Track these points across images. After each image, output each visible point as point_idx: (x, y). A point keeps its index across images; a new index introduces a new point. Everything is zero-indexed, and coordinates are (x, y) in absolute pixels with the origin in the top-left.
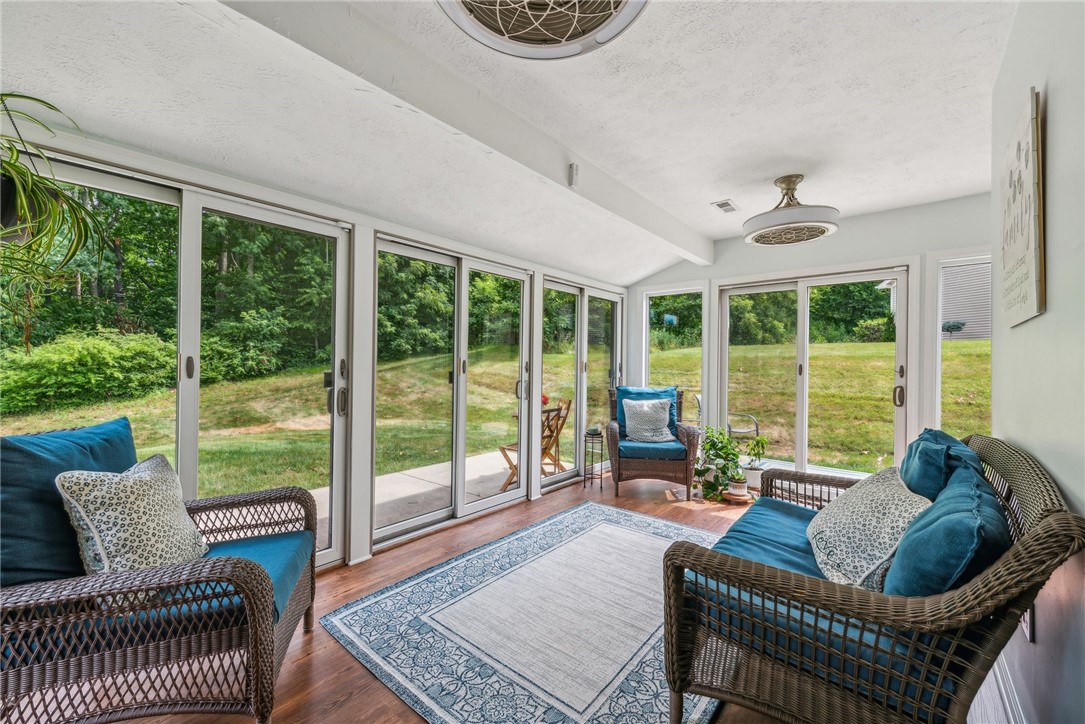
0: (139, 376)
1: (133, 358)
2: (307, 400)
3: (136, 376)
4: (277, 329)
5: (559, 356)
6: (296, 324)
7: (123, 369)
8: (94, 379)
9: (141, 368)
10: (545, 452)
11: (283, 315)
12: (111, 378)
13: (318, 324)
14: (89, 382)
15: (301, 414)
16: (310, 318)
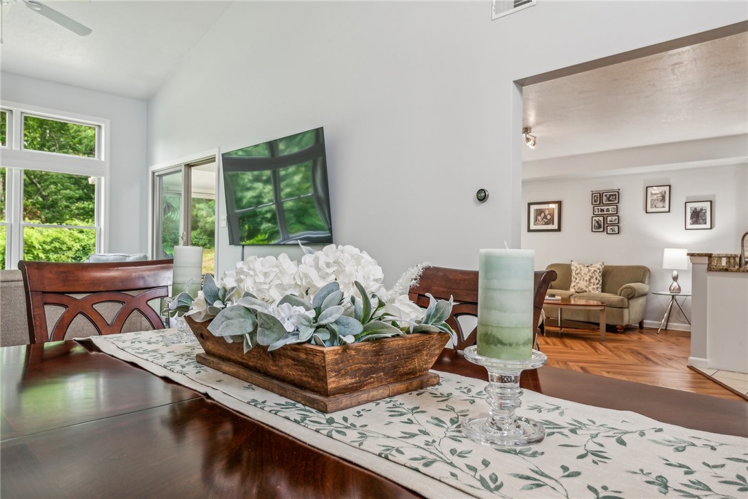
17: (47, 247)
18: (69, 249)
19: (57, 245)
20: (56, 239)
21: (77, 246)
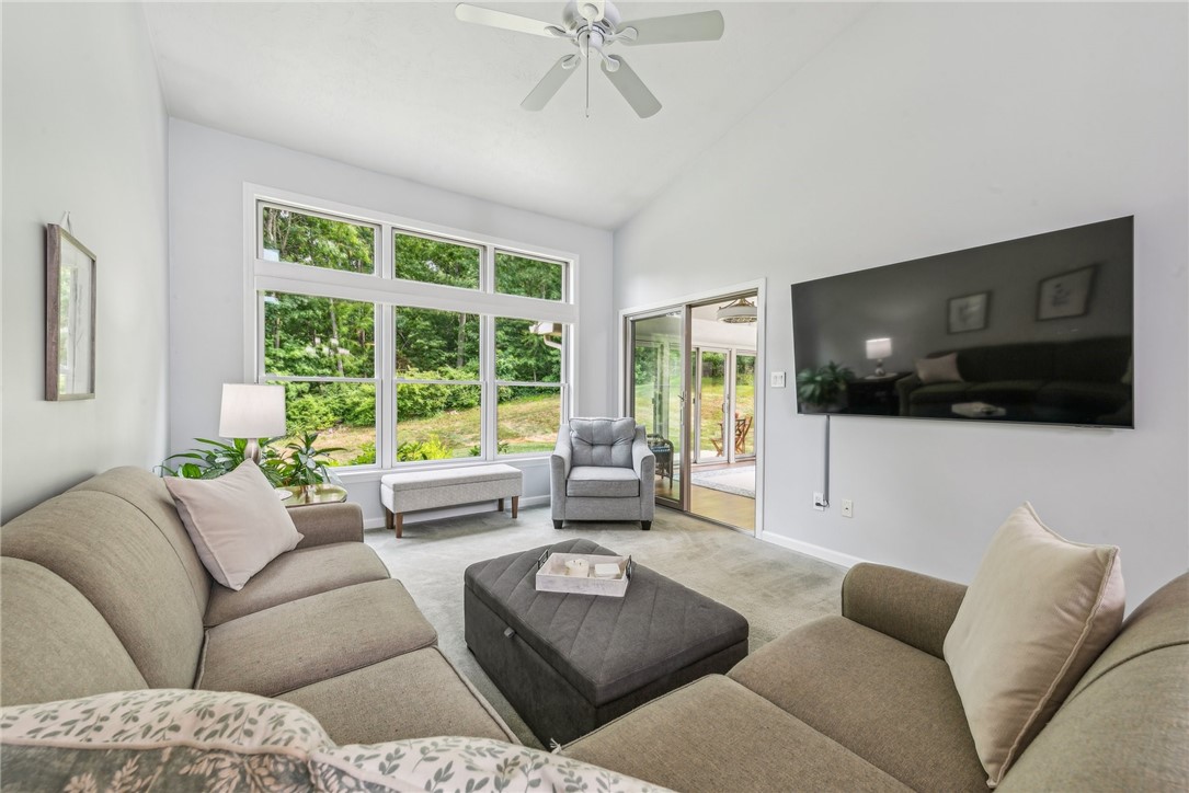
0: (431, 402)
1: (428, 389)
2: (541, 422)
3: (430, 402)
4: (511, 366)
5: (745, 387)
6: (522, 361)
7: (424, 397)
8: (409, 404)
9: (432, 396)
10: (737, 447)
11: (513, 354)
12: (416, 403)
13: (537, 360)
14: (406, 405)
15: (539, 432)
16: (531, 356)
17: (426, 393)
18: (443, 395)
19: (432, 390)
20: (432, 385)
21: (448, 392)
